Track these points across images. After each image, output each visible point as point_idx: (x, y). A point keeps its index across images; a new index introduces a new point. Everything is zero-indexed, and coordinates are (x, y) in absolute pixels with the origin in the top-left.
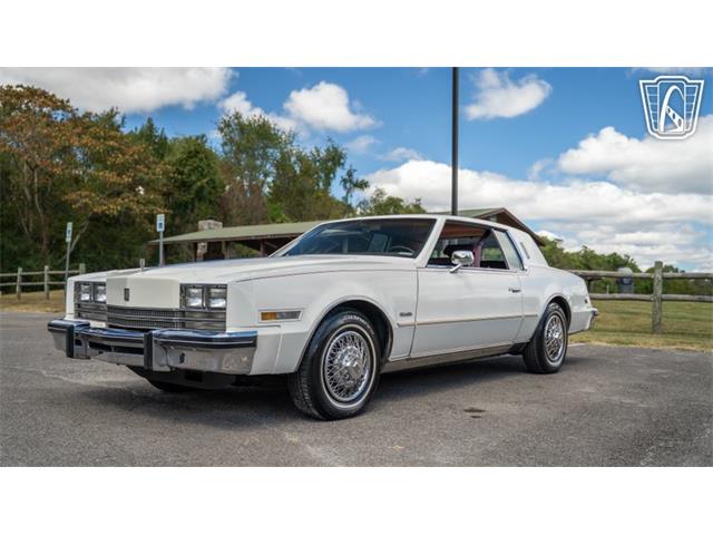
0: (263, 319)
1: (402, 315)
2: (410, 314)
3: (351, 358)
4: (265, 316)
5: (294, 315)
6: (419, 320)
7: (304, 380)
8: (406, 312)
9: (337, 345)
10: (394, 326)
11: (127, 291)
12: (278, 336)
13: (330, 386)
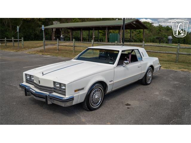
0: (75, 92)
1: (110, 82)
2: (112, 81)
3: (97, 96)
4: (75, 91)
5: (83, 89)
6: (114, 82)
7: (85, 103)
8: (111, 80)
9: (94, 93)
10: (108, 85)
11: (39, 81)
12: (79, 95)
13: (92, 103)
